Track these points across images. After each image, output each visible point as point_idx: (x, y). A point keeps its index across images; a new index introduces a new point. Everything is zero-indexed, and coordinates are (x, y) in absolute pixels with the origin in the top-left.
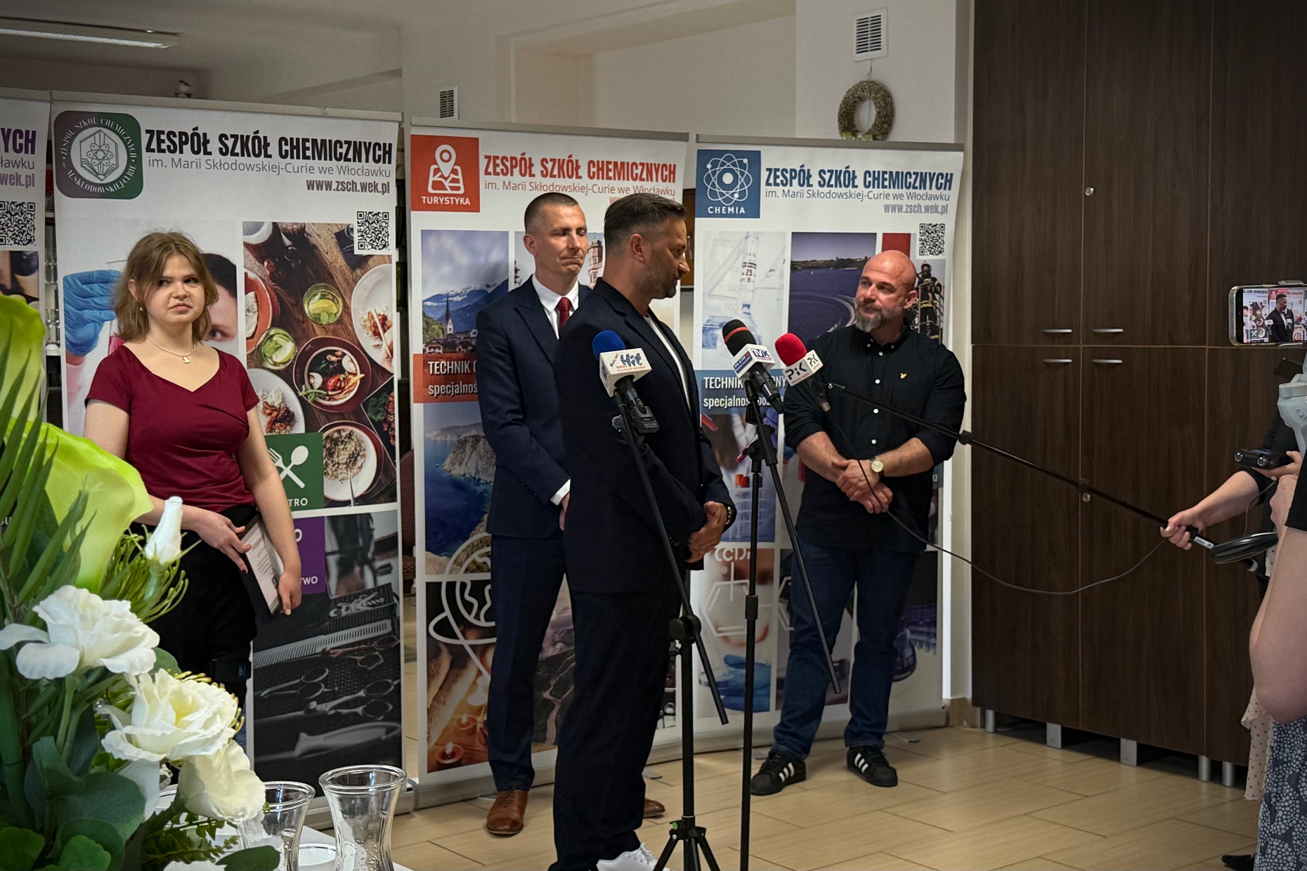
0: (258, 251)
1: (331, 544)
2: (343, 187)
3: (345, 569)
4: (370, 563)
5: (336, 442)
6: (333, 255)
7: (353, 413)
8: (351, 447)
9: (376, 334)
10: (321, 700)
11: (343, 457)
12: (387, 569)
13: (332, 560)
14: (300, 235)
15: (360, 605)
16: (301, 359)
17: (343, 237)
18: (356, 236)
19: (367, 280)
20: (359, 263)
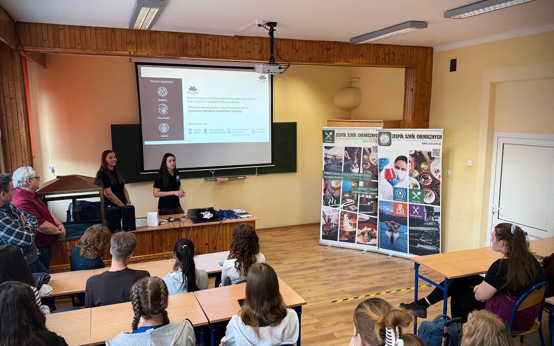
0: (412, 156)
1: (425, 211)
2: (429, 144)
3: (428, 216)
4: (433, 216)
5: (427, 192)
6: (427, 157)
7: (430, 187)
8: (430, 193)
9: (436, 173)
10: (422, 239)
11: (428, 195)
12: (437, 219)
13: (425, 214)
14: (420, 153)
15: (431, 224)
16: (420, 176)
17: (429, 154)
18: (432, 153)
19: (434, 162)
20: (433, 159)
